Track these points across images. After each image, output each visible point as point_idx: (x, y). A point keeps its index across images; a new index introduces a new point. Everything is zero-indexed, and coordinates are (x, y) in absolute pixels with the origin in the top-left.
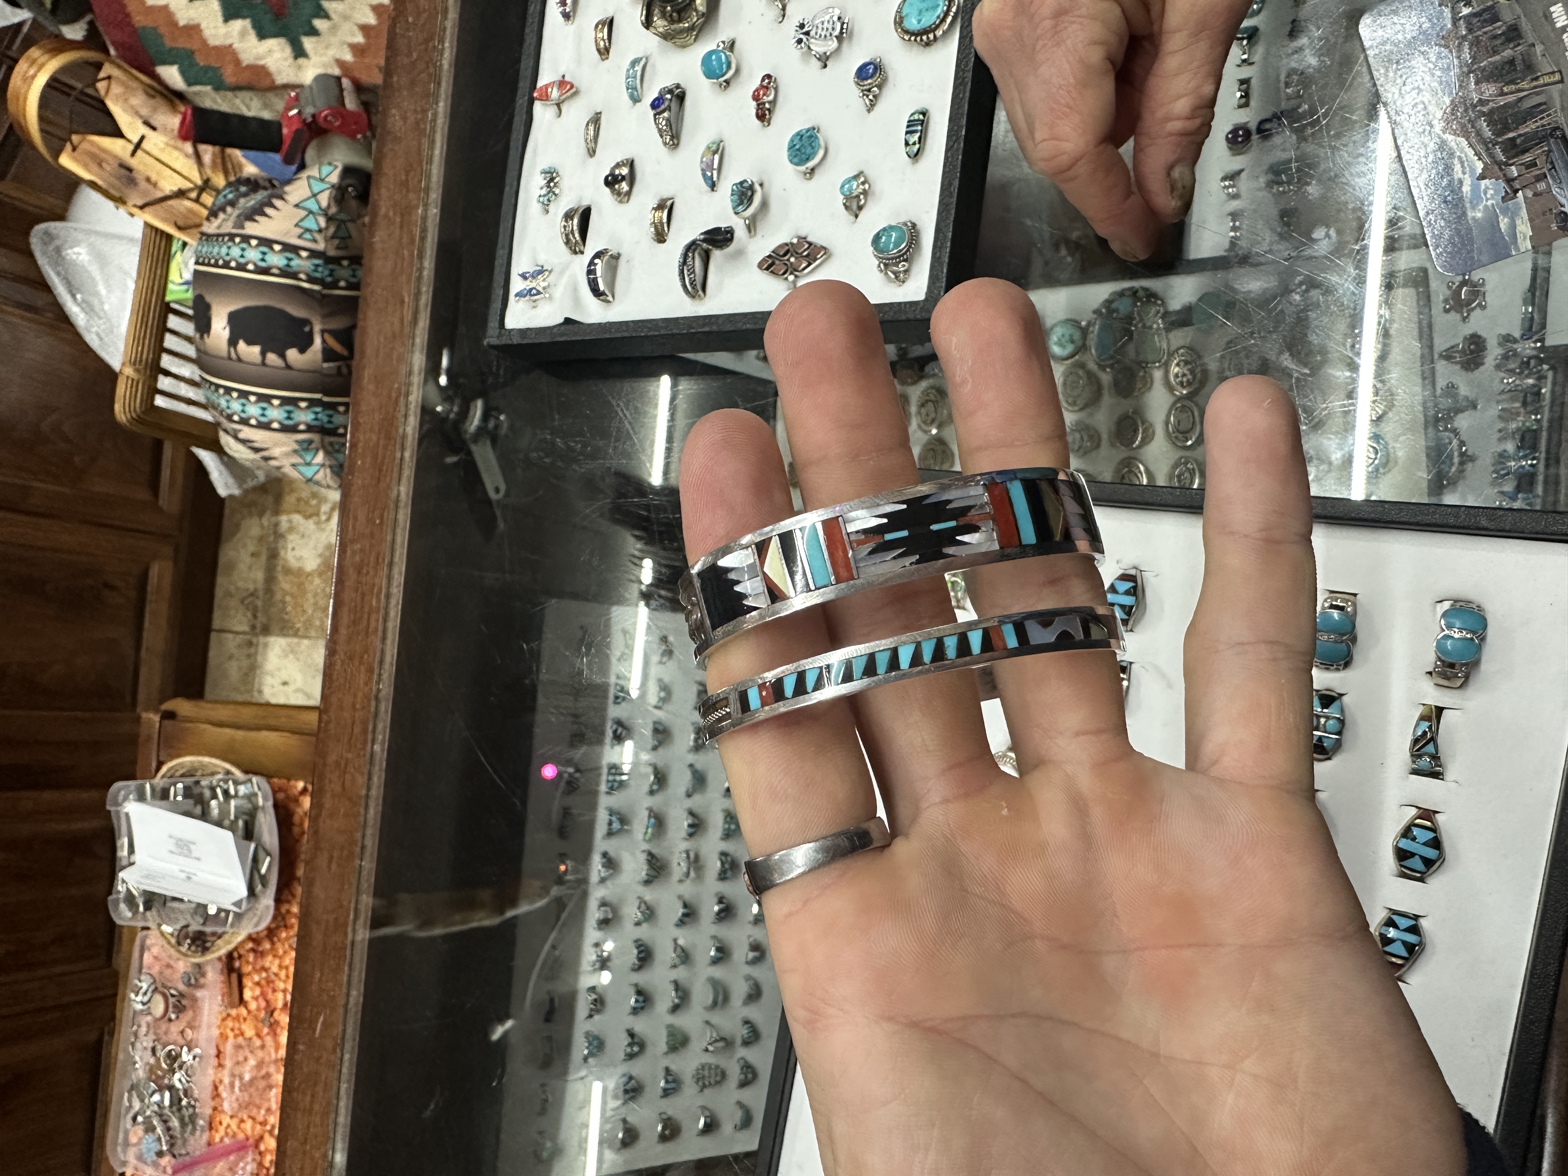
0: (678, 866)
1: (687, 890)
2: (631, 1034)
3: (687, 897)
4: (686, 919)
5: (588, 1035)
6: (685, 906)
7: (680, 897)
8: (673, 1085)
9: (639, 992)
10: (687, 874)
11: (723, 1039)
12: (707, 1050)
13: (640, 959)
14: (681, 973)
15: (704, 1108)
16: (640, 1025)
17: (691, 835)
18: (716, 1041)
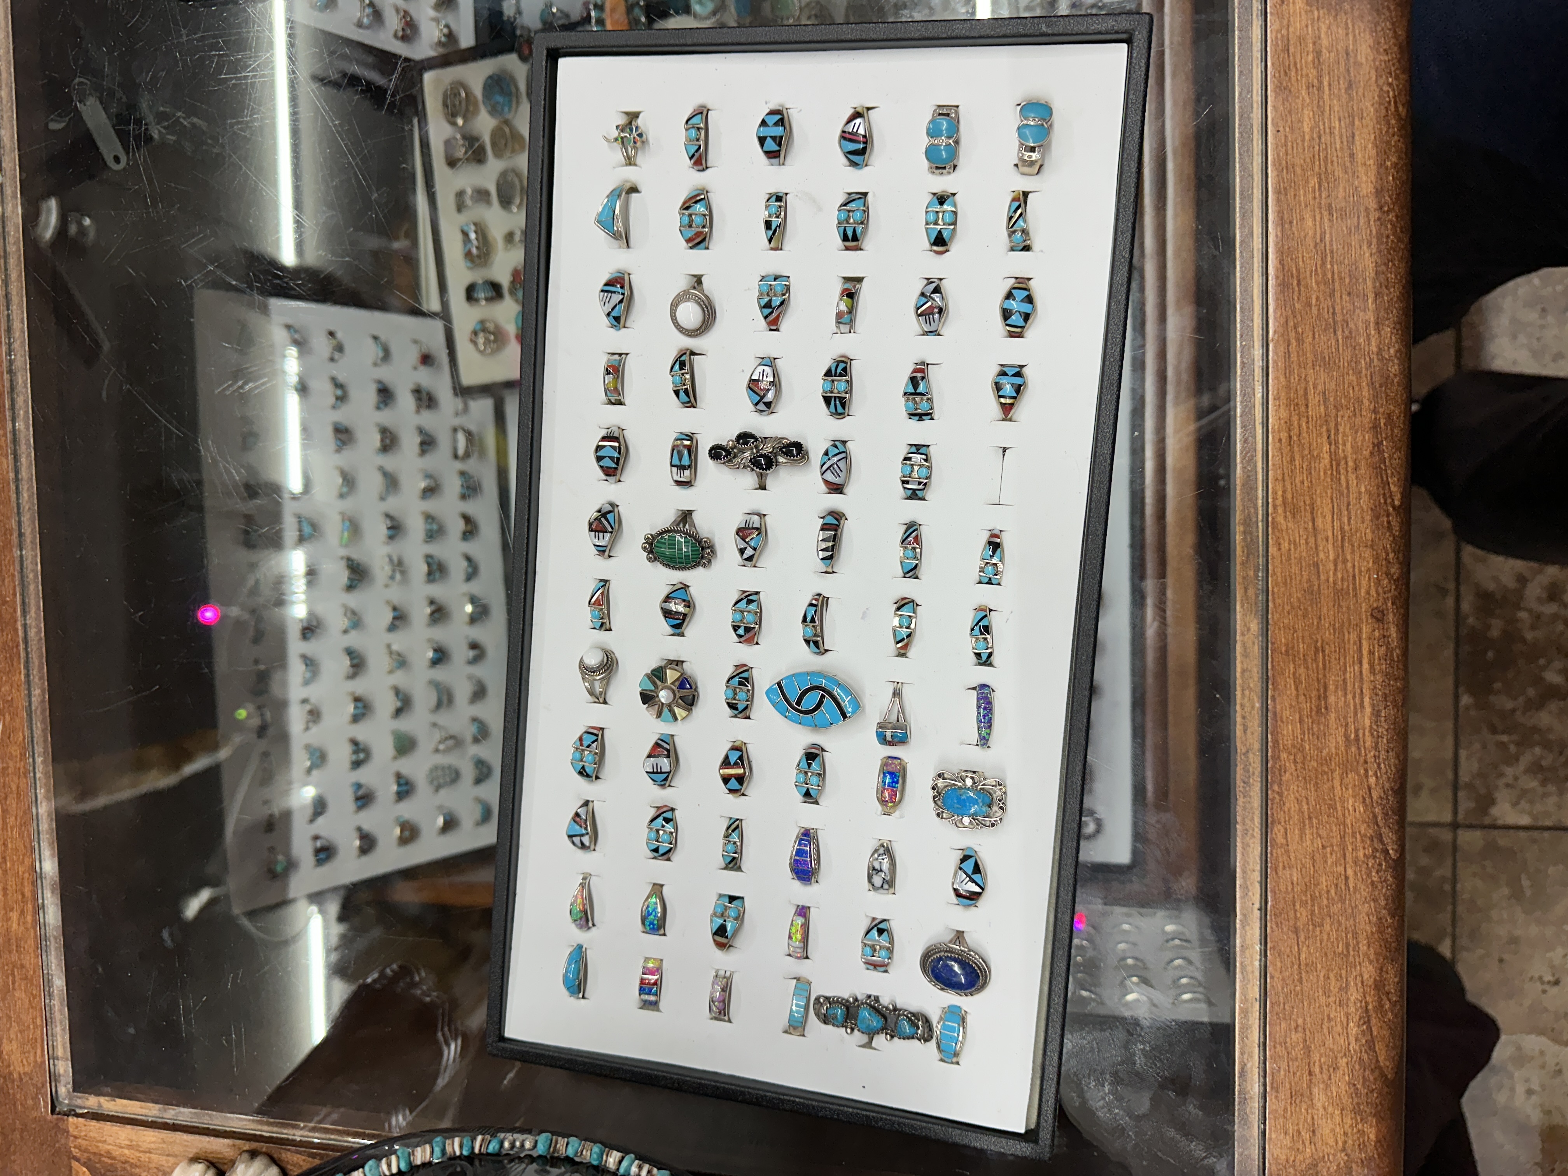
0: (380, 569)
1: (395, 594)
2: (355, 743)
3: (396, 601)
4: (397, 623)
5: (307, 747)
6: (395, 609)
7: (388, 602)
8: (404, 788)
9: (357, 700)
10: (392, 578)
11: (452, 737)
12: (437, 751)
13: (353, 666)
14: (399, 678)
15: (440, 808)
16: (361, 732)
17: (391, 538)
18: (446, 739)
